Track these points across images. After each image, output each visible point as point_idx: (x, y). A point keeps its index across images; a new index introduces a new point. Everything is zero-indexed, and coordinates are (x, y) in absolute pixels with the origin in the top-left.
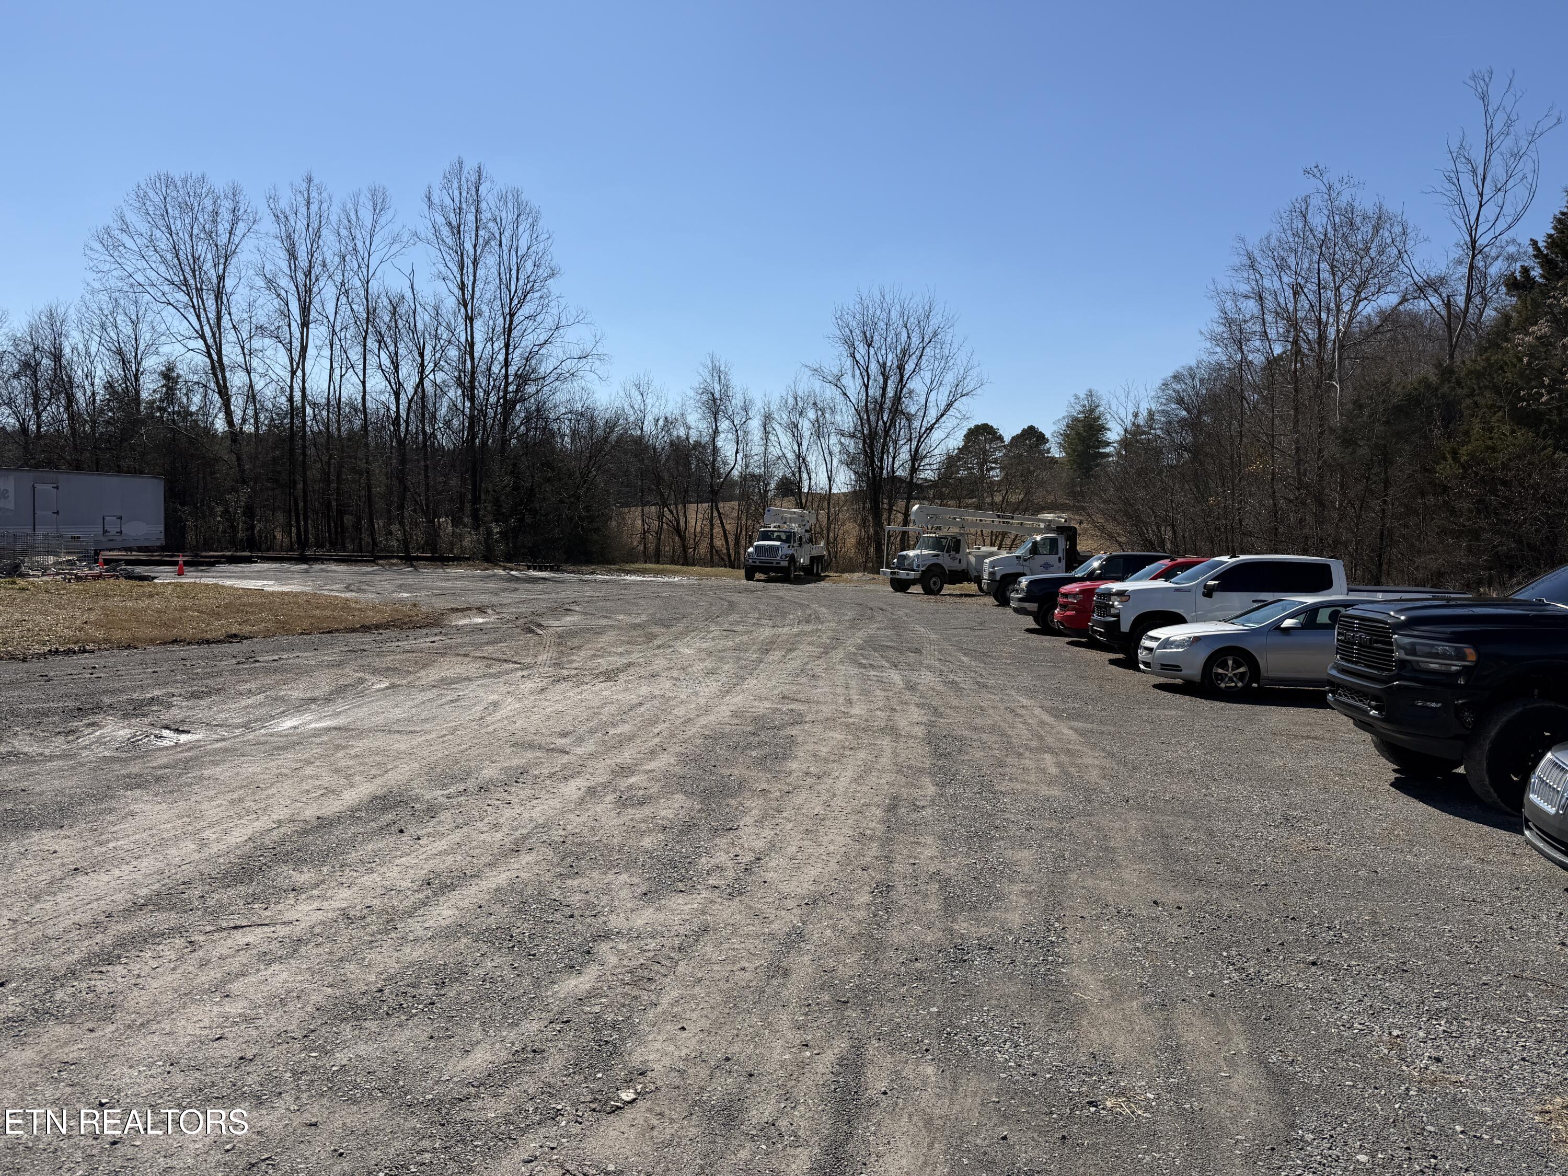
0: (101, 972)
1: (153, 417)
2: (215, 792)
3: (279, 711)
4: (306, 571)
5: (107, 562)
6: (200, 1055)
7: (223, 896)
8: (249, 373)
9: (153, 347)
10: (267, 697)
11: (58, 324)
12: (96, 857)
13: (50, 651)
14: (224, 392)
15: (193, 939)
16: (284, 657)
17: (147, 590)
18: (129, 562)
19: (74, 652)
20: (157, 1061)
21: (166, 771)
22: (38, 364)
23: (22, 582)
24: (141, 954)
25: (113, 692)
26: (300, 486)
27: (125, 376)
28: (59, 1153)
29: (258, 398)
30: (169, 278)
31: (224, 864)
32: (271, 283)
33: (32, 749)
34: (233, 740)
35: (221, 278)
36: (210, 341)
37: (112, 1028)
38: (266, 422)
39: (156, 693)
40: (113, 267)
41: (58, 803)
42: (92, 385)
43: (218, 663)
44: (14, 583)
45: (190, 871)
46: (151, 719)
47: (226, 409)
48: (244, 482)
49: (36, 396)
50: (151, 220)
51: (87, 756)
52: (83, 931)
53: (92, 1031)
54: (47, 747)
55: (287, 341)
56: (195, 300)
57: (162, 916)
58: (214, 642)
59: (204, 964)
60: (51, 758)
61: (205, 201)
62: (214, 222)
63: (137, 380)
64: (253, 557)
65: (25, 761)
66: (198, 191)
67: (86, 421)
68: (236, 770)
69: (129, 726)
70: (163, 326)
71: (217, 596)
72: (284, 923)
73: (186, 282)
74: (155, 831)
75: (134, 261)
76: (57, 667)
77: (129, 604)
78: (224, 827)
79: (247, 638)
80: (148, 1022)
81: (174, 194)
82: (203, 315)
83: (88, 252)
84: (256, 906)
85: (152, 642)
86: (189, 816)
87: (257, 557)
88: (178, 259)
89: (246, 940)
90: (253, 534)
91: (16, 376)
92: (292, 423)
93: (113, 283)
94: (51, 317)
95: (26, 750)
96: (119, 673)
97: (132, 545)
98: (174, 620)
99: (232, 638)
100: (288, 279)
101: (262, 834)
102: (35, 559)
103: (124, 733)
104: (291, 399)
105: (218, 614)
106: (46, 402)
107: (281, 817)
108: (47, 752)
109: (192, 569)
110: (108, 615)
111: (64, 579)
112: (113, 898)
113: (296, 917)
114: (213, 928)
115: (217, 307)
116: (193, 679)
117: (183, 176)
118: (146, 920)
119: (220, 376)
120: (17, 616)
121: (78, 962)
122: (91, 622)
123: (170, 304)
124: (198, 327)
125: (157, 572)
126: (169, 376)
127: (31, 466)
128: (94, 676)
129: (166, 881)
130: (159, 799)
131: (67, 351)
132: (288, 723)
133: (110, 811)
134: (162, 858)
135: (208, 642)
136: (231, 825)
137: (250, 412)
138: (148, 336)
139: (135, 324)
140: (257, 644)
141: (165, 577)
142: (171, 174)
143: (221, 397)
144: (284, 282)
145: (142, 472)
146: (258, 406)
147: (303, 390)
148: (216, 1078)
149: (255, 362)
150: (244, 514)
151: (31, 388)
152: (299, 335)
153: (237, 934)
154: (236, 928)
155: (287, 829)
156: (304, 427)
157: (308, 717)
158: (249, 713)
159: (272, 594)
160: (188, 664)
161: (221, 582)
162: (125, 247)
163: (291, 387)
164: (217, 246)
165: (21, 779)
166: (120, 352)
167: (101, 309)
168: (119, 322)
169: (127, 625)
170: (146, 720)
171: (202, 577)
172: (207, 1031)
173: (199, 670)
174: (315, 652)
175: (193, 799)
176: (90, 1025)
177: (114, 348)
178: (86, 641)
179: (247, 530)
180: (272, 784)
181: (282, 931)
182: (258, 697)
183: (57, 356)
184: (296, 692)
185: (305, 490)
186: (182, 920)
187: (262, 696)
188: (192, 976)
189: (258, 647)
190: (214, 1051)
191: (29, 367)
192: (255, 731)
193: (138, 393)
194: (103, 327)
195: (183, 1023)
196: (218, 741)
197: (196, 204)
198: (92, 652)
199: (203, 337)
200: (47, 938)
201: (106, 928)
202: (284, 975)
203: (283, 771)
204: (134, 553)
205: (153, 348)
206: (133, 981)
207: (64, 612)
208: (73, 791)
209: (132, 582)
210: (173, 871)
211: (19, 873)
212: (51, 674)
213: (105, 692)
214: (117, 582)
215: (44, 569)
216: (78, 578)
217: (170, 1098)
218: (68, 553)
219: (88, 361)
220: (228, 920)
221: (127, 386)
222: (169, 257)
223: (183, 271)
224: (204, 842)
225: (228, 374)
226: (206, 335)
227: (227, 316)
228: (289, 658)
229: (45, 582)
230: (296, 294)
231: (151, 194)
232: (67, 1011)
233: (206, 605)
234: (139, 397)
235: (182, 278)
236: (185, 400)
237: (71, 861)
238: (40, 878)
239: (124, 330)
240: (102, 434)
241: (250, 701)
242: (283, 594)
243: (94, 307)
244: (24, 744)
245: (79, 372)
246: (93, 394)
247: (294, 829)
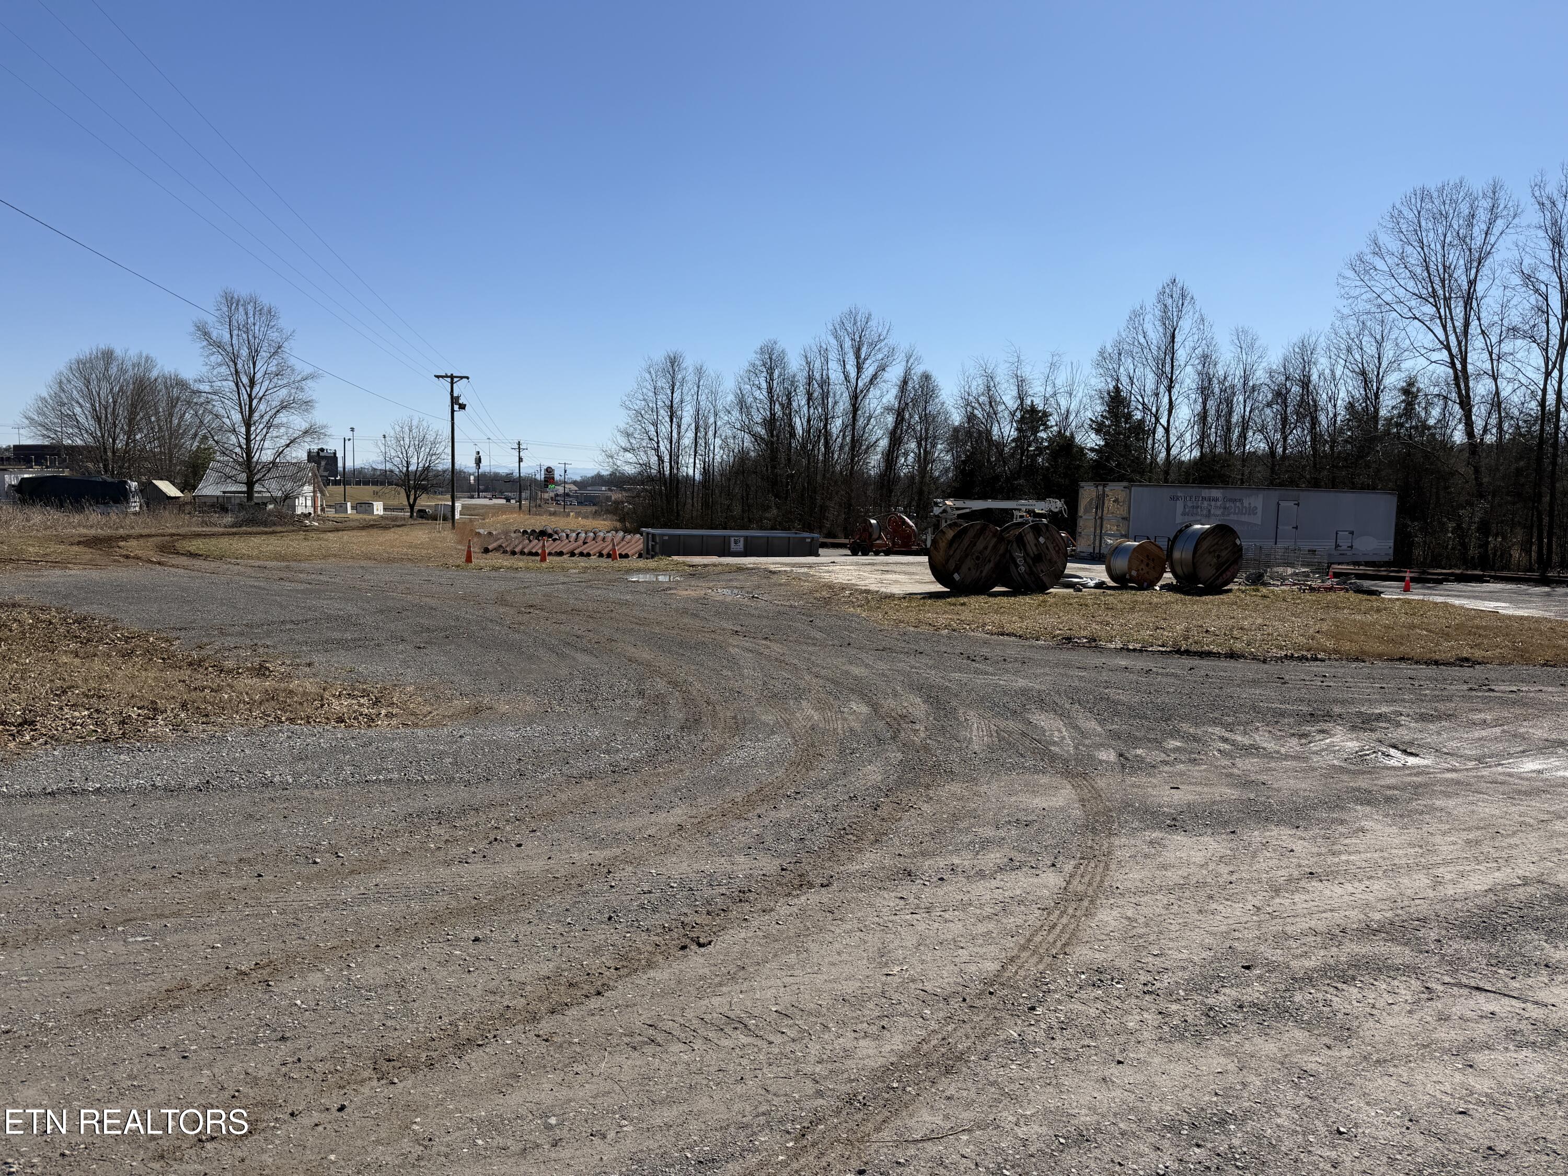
0: (1336, 988)
1: (1389, 434)
2: (1448, 826)
3: (1519, 749)
4: (1548, 594)
5: (1336, 575)
6: (1442, 1123)
7: (1465, 948)
8: (1495, 380)
9: (1396, 362)
10: (1504, 731)
11: (1309, 353)
12: (1329, 867)
13: (1286, 655)
14: (1466, 403)
15: (1429, 985)
16: (1524, 689)
17: (1375, 604)
18: (1359, 576)
19: (1307, 659)
20: (1395, 1109)
21: (1396, 792)
22: (1288, 391)
23: (1264, 590)
24: (1375, 983)
25: (1343, 702)
26: (1547, 499)
27: (1366, 395)
28: (1300, 1165)
29: (1503, 406)
30: (1417, 292)
31: (1462, 911)
32: (1528, 279)
33: (1271, 746)
34: (1465, 773)
35: (1472, 283)
36: (1455, 350)
37: (1346, 1052)
38: (1510, 431)
39: (1383, 710)
40: (1363, 290)
41: (1294, 802)
42: (1335, 406)
43: (1448, 687)
44: (1258, 590)
45: (1423, 909)
46: (1377, 735)
47: (1466, 420)
48: (1481, 496)
49: (1285, 420)
50: (1403, 238)
51: (1318, 762)
52: (1319, 939)
53: (1329, 1047)
54: (1283, 746)
55: (1543, 339)
56: (1442, 311)
57: (1397, 949)
58: (1443, 664)
59: (1443, 1018)
60: (1286, 757)
61: (1461, 206)
62: (1470, 225)
63: (1377, 396)
64: (1485, 576)
65: (1265, 756)
66: (1454, 197)
67: (1326, 441)
68: (1471, 808)
69: (1357, 739)
70: (1407, 341)
71: (1447, 616)
72: (1536, 1003)
73: (1434, 294)
74: (1386, 855)
75: (1383, 282)
76: (1293, 671)
77: (1358, 617)
78: (1461, 868)
79: (1479, 664)
80: (1385, 1061)
81: (1430, 206)
82: (1449, 324)
83: (1341, 281)
84: (1501, 971)
85: (1380, 656)
86: (1421, 847)
87: (1489, 576)
88: (1428, 272)
89: (1492, 1009)
90: (1486, 551)
91: (1269, 405)
92: (1542, 429)
93: (1362, 306)
94: (1303, 347)
95: (1265, 745)
96: (1347, 684)
97: (1362, 559)
98: (1402, 637)
99: (1463, 661)
100: (1550, 270)
101: (1504, 888)
102: (1275, 569)
103: (1353, 745)
104: (1543, 404)
105: (1447, 634)
106: (1292, 426)
107: (1528, 874)
108: (1283, 750)
109: (1419, 585)
110: (1338, 626)
111: (1300, 589)
112: (1347, 913)
113: (1552, 1001)
114: (1452, 981)
115: (1466, 314)
116: (1422, 700)
117: (1440, 185)
118: (1378, 948)
119: (1462, 386)
120: (1260, 621)
121: (1314, 970)
122: (1323, 632)
123: (1416, 318)
124: (1442, 338)
125: (1383, 587)
126: (1409, 391)
127: (1276, 485)
128: (1325, 684)
129: (1400, 912)
130: (1389, 820)
131: (1314, 377)
132: (1529, 765)
133: (1342, 822)
134: (1394, 885)
135: (1437, 663)
136: (1468, 868)
137: (1493, 421)
138: (1391, 353)
139: (1379, 344)
140: (1492, 672)
141: (1391, 592)
142: (1427, 187)
143: (1462, 407)
144: (1546, 275)
145: (1374, 488)
146: (1503, 415)
147: (1559, 393)
148: (1462, 1160)
149: (1504, 367)
150: (1478, 530)
151: (1281, 415)
152: (1559, 330)
153: (1481, 997)
154: (1478, 989)
155: (1536, 891)
156: (1556, 434)
157: (1554, 762)
158: (1483, 746)
159: (1509, 617)
160: (1416, 683)
161: (1451, 601)
162: (1376, 270)
163: (1544, 391)
164: (1470, 250)
165: (1260, 772)
166: (1363, 373)
167: (1348, 334)
168: (1364, 343)
169: (1355, 637)
170: (1374, 736)
171: (1431, 595)
172: (1448, 1099)
173: (1428, 692)
174: (1562, 688)
175: (1424, 829)
176: (1326, 1040)
177: (1357, 370)
178: (1318, 649)
179: (1480, 546)
180: (1514, 833)
181: (1535, 1012)
182: (1494, 730)
183: (1305, 383)
184: (1540, 731)
185: (1552, 504)
186: (1417, 960)
187: (1498, 730)
188: (1430, 1028)
189: (1492, 675)
190: (1460, 1125)
191: (1281, 395)
192: (1490, 767)
193: (1377, 411)
194: (1349, 350)
195: (1421, 1077)
196: (1448, 770)
197: (1451, 211)
198: (1323, 660)
199: (1448, 348)
200: (1288, 937)
201: (1341, 943)
202: (1540, 1068)
203: (1528, 820)
204: (1361, 568)
205: (1395, 365)
206: (1368, 1010)
207: (1299, 620)
208: (1307, 794)
209: (1360, 596)
210: (1406, 903)
211: (1261, 864)
212: (1287, 677)
213: (1335, 701)
214: (1347, 595)
215: (1283, 579)
216: (1312, 589)
217: (1409, 1158)
218: (1303, 566)
219: (1332, 385)
220: (1469, 978)
221: (1367, 405)
222: (1418, 270)
223: (1432, 283)
224: (1439, 879)
225: (1471, 384)
226: (1451, 344)
227: (1477, 322)
228: (1529, 691)
229: (1283, 592)
230: (1558, 286)
231: (1406, 211)
232: (1305, 1018)
233: (1435, 624)
234: (1378, 414)
235: (1430, 290)
236: (1423, 414)
237: (1308, 863)
238: (1280, 873)
239: (1369, 351)
240: (1340, 452)
241: (1484, 733)
242: (1522, 618)
243: (1342, 332)
244: (1263, 739)
245: (1324, 396)
246: (1335, 415)
247: (1544, 892)
